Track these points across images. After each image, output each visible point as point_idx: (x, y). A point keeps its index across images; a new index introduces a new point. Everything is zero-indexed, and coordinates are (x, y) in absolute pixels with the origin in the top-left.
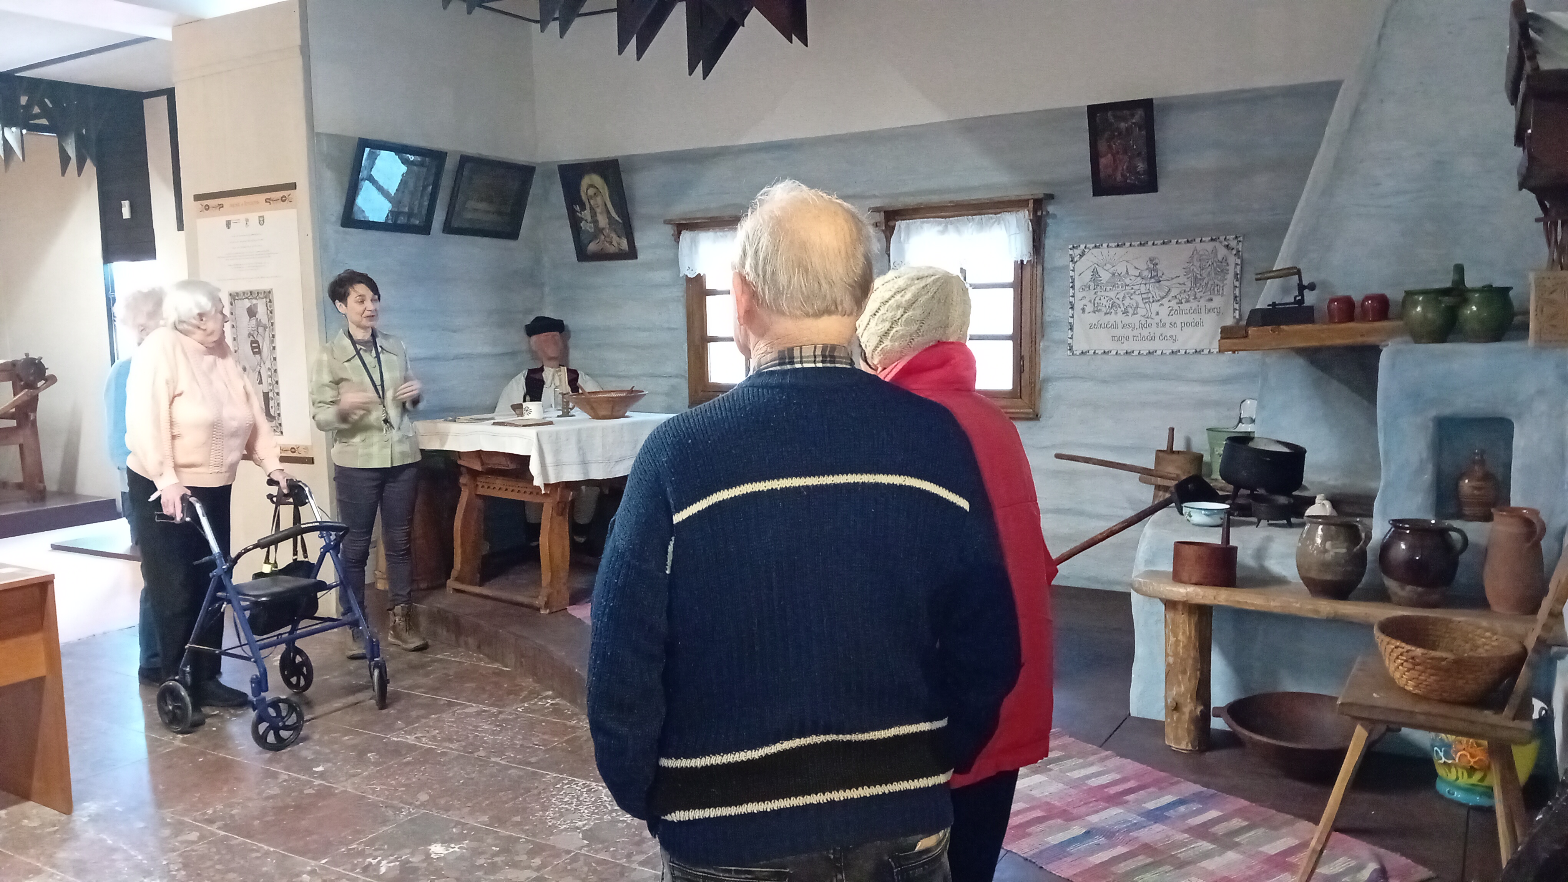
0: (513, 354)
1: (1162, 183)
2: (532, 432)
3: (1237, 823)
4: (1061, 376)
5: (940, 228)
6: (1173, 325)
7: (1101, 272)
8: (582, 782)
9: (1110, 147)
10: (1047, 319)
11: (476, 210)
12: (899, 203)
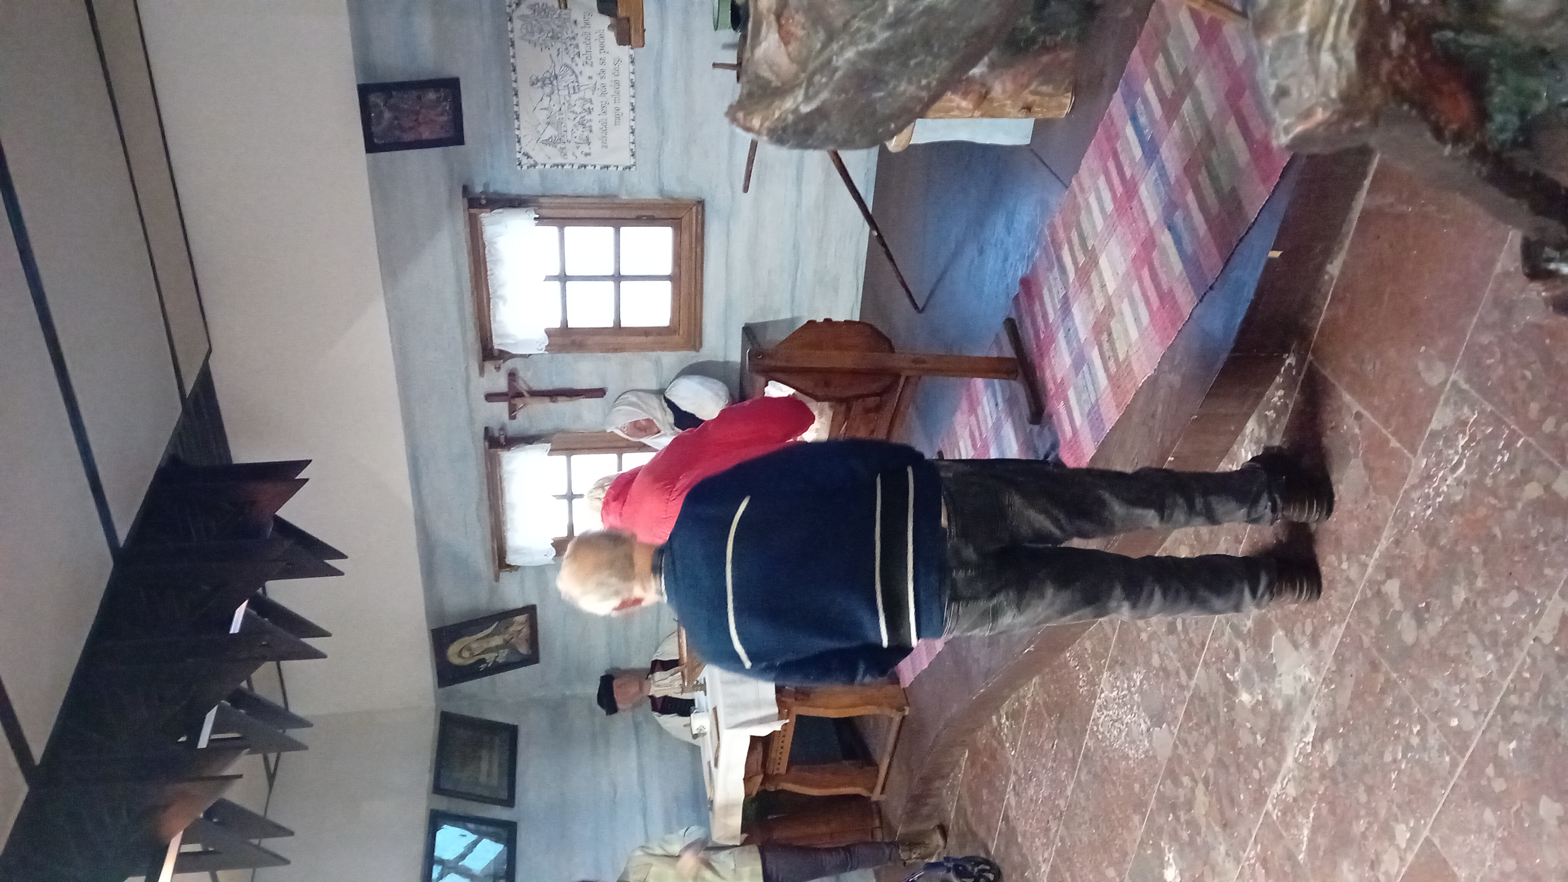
0: (637, 726)
1: (450, 71)
2: (725, 734)
3: (1160, 64)
4: (657, 177)
5: (501, 304)
6: (603, 62)
7: (546, 136)
8: (1095, 713)
9: (411, 128)
10: (596, 192)
11: (489, 775)
12: (475, 346)
